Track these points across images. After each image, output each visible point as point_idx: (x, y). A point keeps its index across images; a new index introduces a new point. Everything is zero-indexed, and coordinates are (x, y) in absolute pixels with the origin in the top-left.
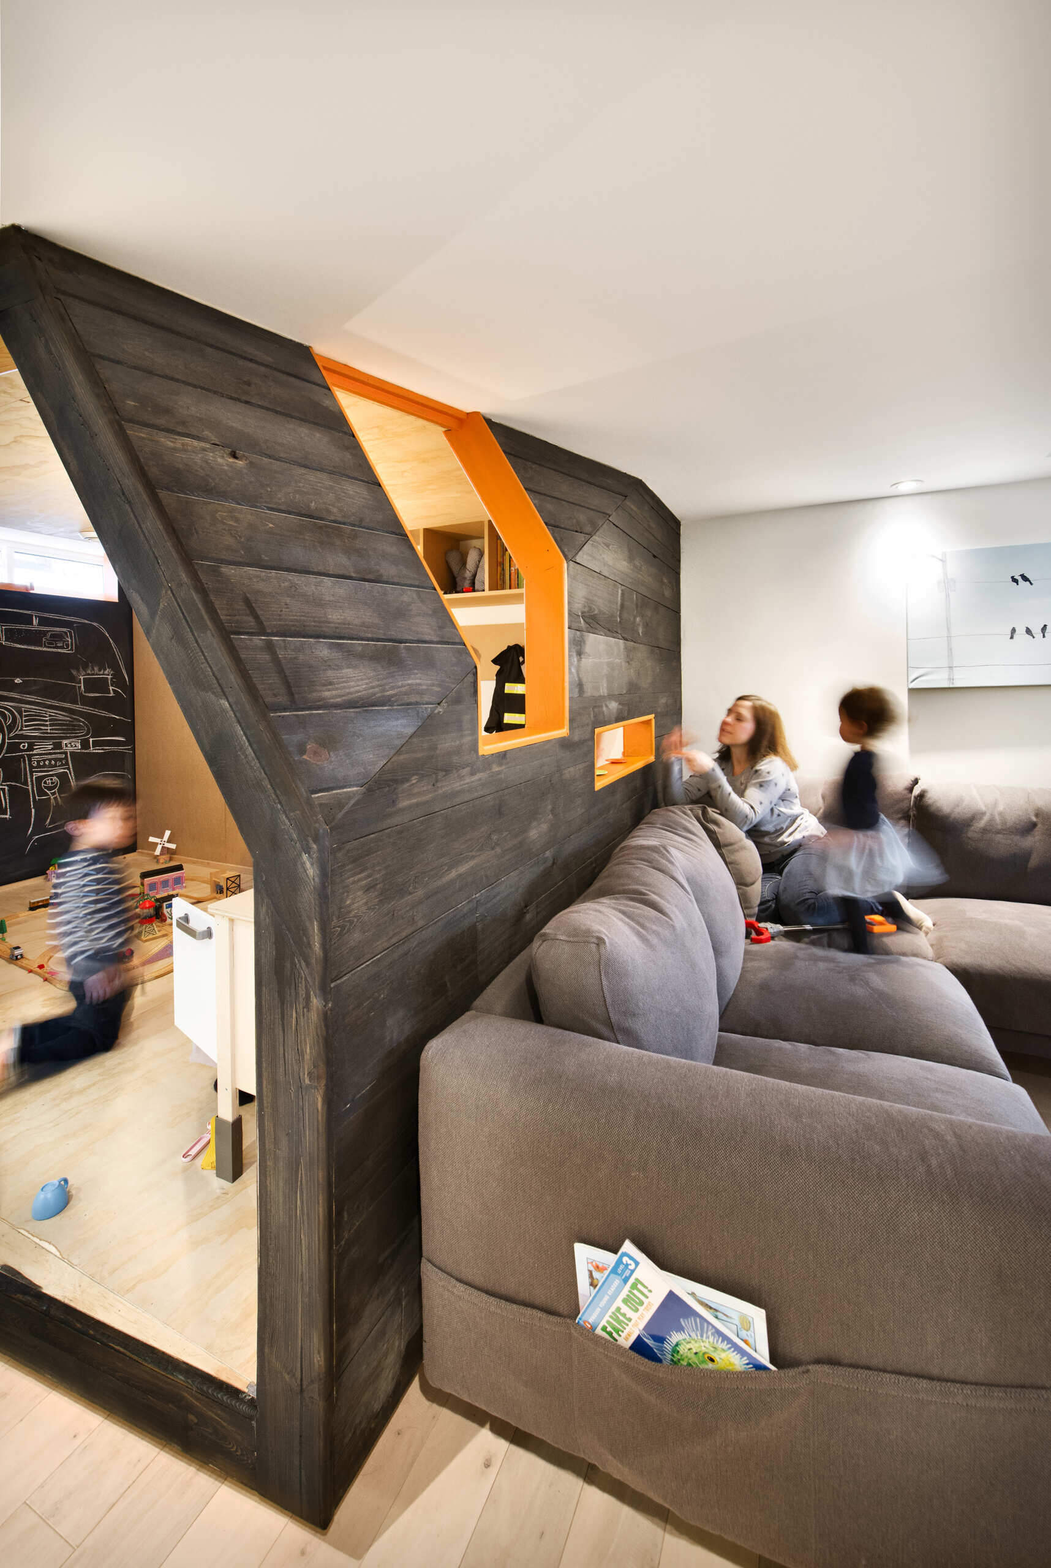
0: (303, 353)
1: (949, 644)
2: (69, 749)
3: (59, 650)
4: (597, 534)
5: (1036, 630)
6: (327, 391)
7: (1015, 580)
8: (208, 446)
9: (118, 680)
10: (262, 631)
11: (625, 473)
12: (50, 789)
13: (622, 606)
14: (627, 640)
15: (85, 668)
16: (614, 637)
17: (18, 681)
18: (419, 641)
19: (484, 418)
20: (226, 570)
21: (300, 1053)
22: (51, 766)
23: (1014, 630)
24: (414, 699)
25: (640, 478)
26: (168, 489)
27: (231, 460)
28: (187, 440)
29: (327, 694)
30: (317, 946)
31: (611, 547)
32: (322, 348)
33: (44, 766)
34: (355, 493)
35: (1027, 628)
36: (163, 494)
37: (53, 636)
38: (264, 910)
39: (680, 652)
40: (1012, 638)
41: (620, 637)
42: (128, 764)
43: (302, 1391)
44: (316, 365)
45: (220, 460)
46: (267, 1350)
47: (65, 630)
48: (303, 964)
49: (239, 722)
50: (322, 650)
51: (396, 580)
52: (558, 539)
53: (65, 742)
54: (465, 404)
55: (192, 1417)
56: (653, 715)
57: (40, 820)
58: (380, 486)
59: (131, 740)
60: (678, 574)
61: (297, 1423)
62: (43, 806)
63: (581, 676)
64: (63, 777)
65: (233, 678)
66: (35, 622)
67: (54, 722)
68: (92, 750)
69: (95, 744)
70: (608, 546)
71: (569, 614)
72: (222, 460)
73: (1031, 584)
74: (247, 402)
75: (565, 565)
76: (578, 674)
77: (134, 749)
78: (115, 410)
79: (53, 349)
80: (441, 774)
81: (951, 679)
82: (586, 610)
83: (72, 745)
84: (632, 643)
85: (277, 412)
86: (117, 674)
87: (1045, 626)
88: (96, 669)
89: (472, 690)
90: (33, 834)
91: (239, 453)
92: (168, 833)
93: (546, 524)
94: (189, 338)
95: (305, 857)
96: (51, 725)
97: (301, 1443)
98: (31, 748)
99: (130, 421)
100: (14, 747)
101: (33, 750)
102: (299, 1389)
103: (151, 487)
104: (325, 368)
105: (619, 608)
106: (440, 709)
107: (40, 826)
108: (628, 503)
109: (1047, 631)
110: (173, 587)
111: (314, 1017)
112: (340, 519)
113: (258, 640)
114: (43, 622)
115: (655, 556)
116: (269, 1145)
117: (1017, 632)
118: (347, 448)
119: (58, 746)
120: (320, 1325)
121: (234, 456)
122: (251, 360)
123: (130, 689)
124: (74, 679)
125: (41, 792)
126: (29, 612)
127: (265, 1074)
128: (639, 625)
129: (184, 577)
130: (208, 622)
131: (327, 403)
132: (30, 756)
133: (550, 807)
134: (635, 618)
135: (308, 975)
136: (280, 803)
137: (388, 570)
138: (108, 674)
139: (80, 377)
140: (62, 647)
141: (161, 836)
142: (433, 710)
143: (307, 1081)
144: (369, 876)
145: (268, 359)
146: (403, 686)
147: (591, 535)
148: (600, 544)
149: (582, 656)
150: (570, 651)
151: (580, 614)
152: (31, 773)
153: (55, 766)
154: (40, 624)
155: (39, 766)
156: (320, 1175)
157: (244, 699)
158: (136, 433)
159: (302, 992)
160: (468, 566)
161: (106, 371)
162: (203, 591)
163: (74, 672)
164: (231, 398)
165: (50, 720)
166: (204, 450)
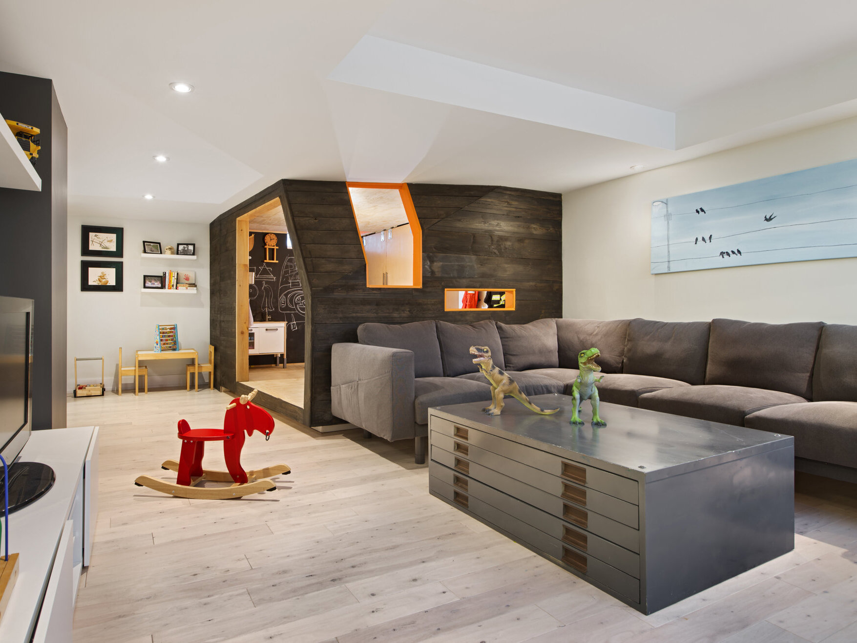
0: (343, 184)
1: (668, 248)
4: (449, 217)
5: (707, 238)
6: (346, 194)
7: (698, 212)
8: (310, 218)
13: (474, 242)
14: (479, 256)
16: (465, 255)
19: (408, 184)
20: (307, 245)
23: (697, 239)
28: (306, 218)
29: (321, 270)
34: (345, 222)
35: (703, 238)
36: (298, 232)
40: (696, 243)
41: (471, 254)
44: (346, 187)
45: (312, 221)
50: (323, 261)
51: (349, 244)
52: (422, 223)
56: (515, 290)
58: (354, 218)
65: (303, 267)
70: (460, 220)
71: (424, 247)
73: (705, 213)
74: (323, 204)
78: (293, 215)
80: (350, 289)
81: (669, 267)
84: (486, 257)
85: (330, 205)
87: (711, 236)
89: (364, 270)
93: (419, 218)
94: (313, 192)
99: (296, 217)
105: (471, 243)
106: (350, 274)
108: (482, 199)
109: (712, 238)
113: (310, 259)
117: (698, 240)
118: (347, 210)
121: (315, 220)
122: (327, 192)
128: (494, 249)
130: (301, 256)
131: (346, 197)
133: (407, 309)
134: (489, 246)
137: (348, 241)
142: (347, 274)
144: (324, 306)
147: (443, 218)
148: (451, 221)
149: (435, 262)
150: (423, 260)
151: (433, 247)
161: (293, 207)
164: (319, 204)
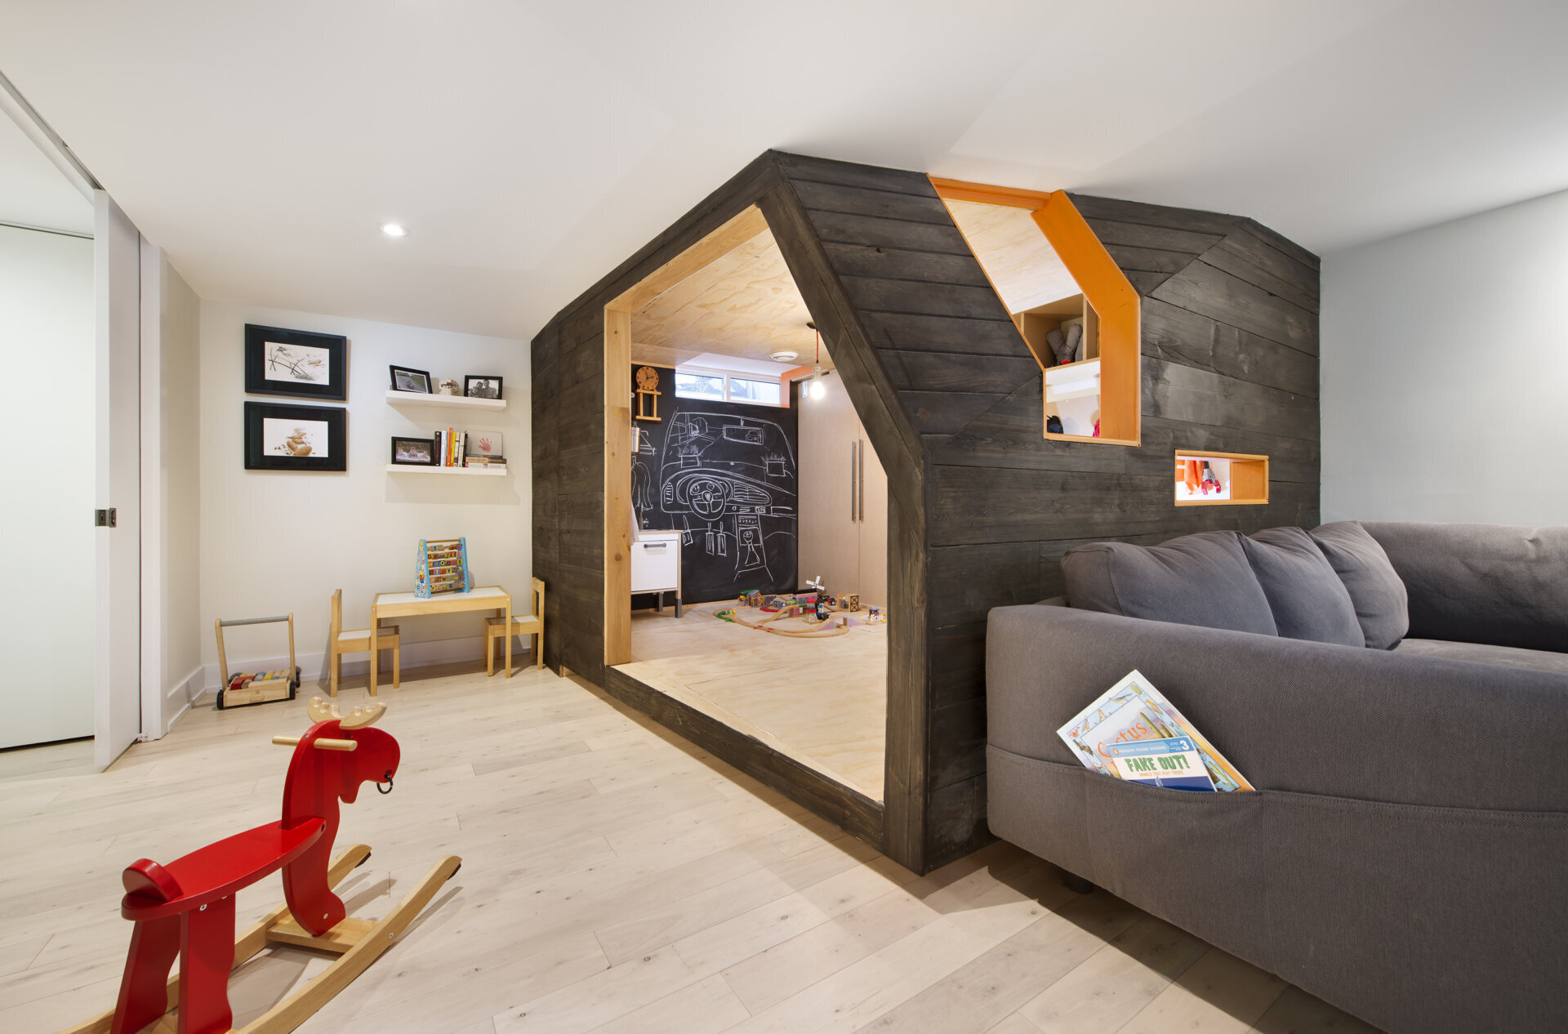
0: (923, 178)
2: (759, 513)
3: (755, 443)
4: (1181, 272)
6: (937, 200)
8: (864, 248)
9: (789, 466)
10: (894, 348)
11: (1228, 215)
12: (748, 539)
13: (1217, 341)
14: (1224, 374)
15: (769, 457)
16: (1204, 370)
17: (732, 463)
18: (997, 355)
19: (1067, 193)
20: (874, 315)
21: (912, 588)
22: (749, 524)
24: (990, 389)
25: (1248, 216)
26: (844, 274)
27: (877, 253)
28: (852, 246)
29: (931, 382)
30: (922, 522)
31: (1200, 285)
32: (935, 172)
33: (745, 523)
34: (955, 263)
36: (841, 277)
37: (751, 433)
38: (893, 505)
39: (1317, 399)
41: (1213, 370)
42: (793, 527)
43: (910, 793)
44: (931, 185)
45: (871, 255)
46: (890, 770)
47: (758, 429)
48: (915, 534)
49: (881, 397)
50: (929, 358)
51: (981, 317)
52: (1134, 280)
53: (757, 507)
54: (1048, 186)
55: (848, 813)
56: (1267, 457)
57: (742, 560)
58: (973, 256)
59: (796, 510)
60: (1317, 315)
61: (906, 814)
62: (744, 550)
63: (1157, 398)
64: (755, 531)
65: (879, 372)
66: (742, 423)
67: (752, 494)
68: (772, 515)
69: (775, 511)
70: (1196, 284)
71: (1143, 342)
72: (872, 254)
74: (886, 218)
75: (1139, 300)
76: (1153, 397)
77: (797, 517)
78: (818, 236)
79: (787, 210)
80: (1010, 443)
82: (1166, 340)
83: (761, 511)
84: (1232, 379)
85: (904, 220)
86: (788, 461)
88: (776, 456)
89: (1038, 388)
90: (738, 569)
91: (881, 249)
92: (818, 578)
93: (1122, 269)
94: (853, 187)
95: (917, 469)
96: (749, 495)
97: (909, 825)
98: (738, 510)
99: (825, 241)
100: (729, 509)
101: (739, 511)
102: (908, 793)
103: (836, 274)
104: (937, 186)
105: (1212, 343)
106: (1010, 397)
107: (742, 566)
108: (1227, 241)
110: (847, 327)
111: (920, 565)
112: (943, 281)
113: (892, 352)
114: (747, 423)
115: (1271, 294)
116: (894, 645)
118: (950, 235)
119: (753, 510)
120: (921, 753)
121: (879, 251)
122: (889, 192)
123: (796, 472)
124: (762, 463)
125: (743, 542)
126: (738, 417)
127: (892, 603)
128: (1243, 362)
129: (852, 319)
130: (866, 343)
131: (937, 208)
132: (738, 515)
133: (1117, 502)
134: (1237, 354)
135: (917, 540)
136: (904, 440)
137: (977, 311)
138: (782, 460)
139: (801, 222)
140: (756, 441)
141: (814, 580)
142: (1004, 397)
143: (916, 605)
144: (955, 492)
145: (899, 188)
146: (983, 381)
147: (1172, 274)
148: (1185, 281)
149: (1160, 381)
150: (1143, 373)
151: (1156, 343)
152: (738, 527)
153: (751, 524)
154: (744, 425)
155: (742, 523)
156: (923, 660)
157: (885, 383)
158: (828, 247)
159: (914, 552)
160: (1068, 343)
161: (813, 215)
162: (863, 327)
163: (763, 459)
164: (878, 217)
165: (750, 492)
166: (862, 250)
